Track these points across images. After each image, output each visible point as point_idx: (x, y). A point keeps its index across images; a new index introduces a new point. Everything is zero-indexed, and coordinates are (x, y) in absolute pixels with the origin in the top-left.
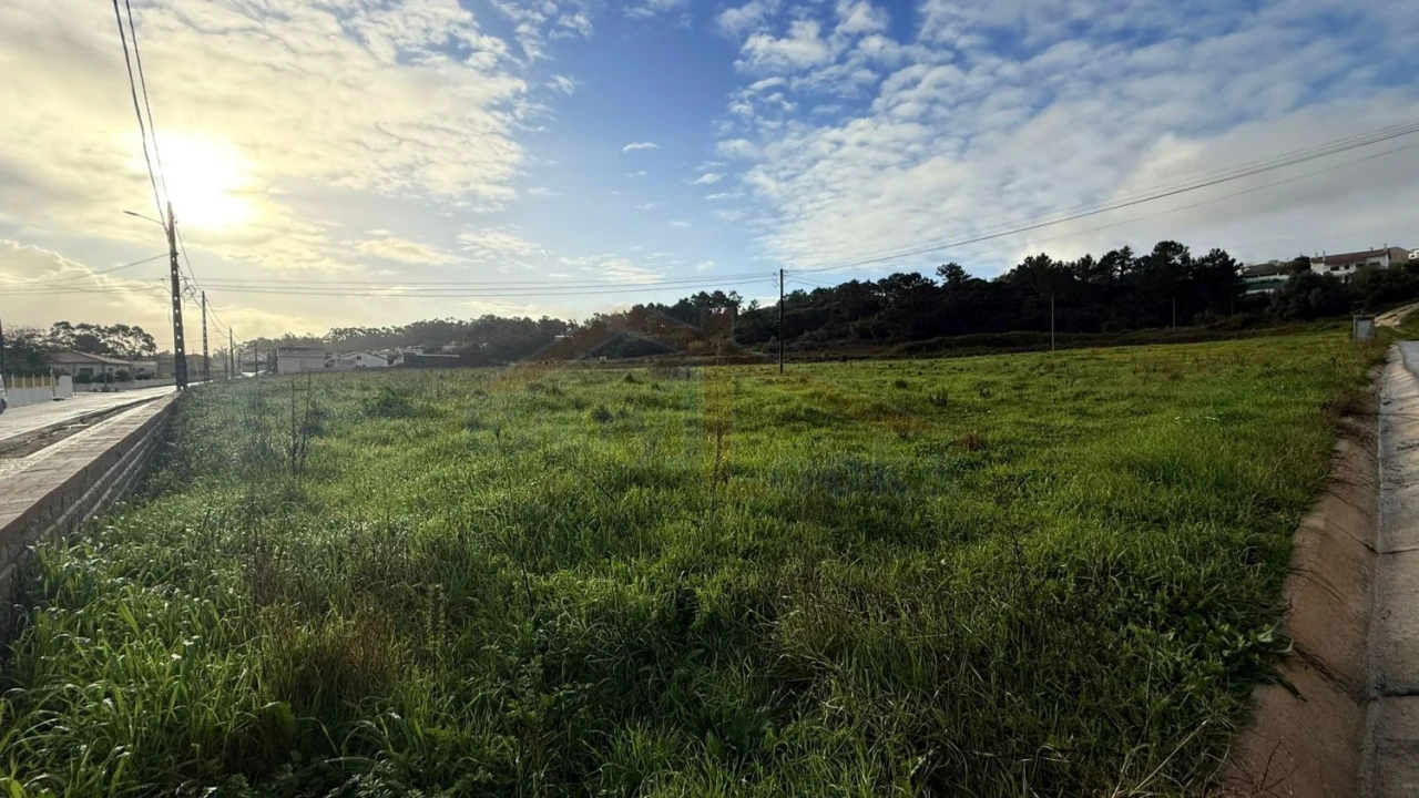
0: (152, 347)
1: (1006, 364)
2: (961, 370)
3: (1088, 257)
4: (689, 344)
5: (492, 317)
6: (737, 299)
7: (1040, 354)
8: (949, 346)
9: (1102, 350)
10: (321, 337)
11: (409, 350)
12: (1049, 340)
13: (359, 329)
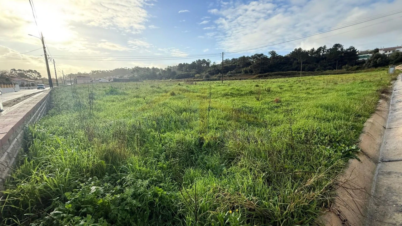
0: (40, 76)
1: (287, 81)
2: (274, 82)
3: (313, 48)
4: (196, 75)
5: (138, 67)
6: (209, 62)
7: (297, 78)
8: (271, 76)
9: (315, 76)
10: (89, 73)
11: (114, 77)
12: (300, 74)
13: (99, 71)
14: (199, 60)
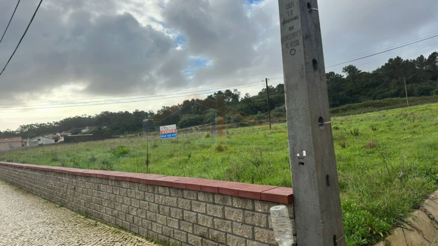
1: (384, 116)
2: (362, 120)
3: (422, 56)
4: (215, 119)
5: (107, 113)
6: (237, 93)
7: (401, 109)
8: (354, 109)
9: (433, 104)
10: (14, 130)
11: (64, 133)
12: (405, 101)
13: (34, 125)
14: (220, 92)
